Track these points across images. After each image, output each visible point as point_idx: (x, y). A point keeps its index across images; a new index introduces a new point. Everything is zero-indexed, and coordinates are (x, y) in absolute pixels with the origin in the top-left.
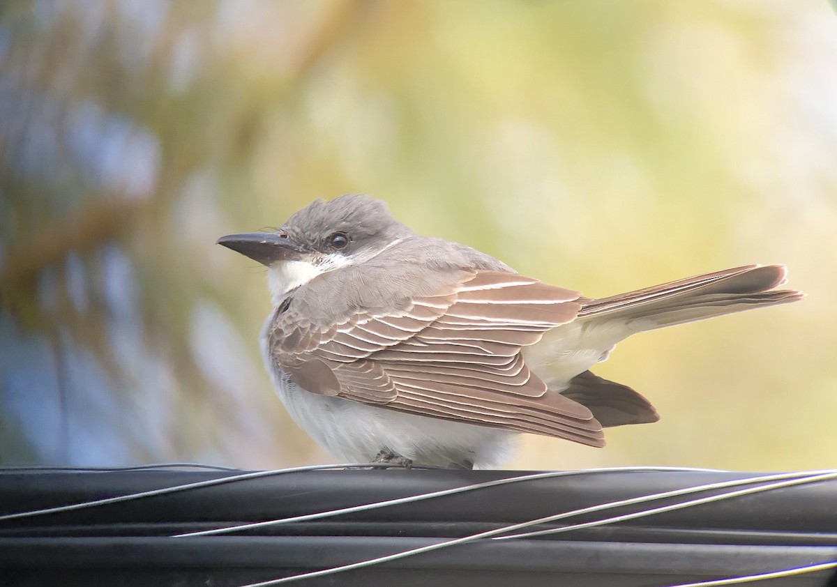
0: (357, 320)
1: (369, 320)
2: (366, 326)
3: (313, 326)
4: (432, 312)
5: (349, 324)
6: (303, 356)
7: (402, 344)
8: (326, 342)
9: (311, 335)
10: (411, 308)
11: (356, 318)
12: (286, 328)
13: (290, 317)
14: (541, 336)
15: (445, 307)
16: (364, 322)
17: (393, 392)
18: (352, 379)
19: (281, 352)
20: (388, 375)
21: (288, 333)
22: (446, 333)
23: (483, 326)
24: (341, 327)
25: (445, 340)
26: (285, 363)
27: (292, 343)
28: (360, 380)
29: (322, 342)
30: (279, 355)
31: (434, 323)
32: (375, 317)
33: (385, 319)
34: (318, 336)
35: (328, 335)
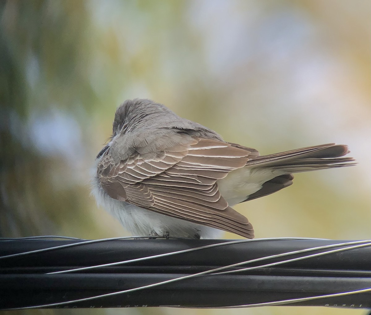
0: (137, 162)
1: (143, 162)
2: (141, 165)
3: (116, 164)
4: (174, 159)
5: (133, 164)
6: (111, 179)
7: (158, 176)
8: (122, 173)
9: (115, 169)
10: (164, 157)
11: (137, 161)
12: (105, 164)
13: (107, 159)
14: (227, 174)
15: (181, 157)
16: (140, 163)
17: (153, 202)
18: (133, 193)
19: (102, 176)
20: (151, 193)
21: (105, 167)
22: (181, 171)
23: (198, 168)
24: (129, 165)
25: (179, 174)
26: (102, 183)
27: (106, 172)
28: (137, 194)
29: (120, 173)
30: (100, 178)
31: (175, 165)
32: (146, 161)
33: (151, 162)
34: (118, 169)
35: (123, 169)
